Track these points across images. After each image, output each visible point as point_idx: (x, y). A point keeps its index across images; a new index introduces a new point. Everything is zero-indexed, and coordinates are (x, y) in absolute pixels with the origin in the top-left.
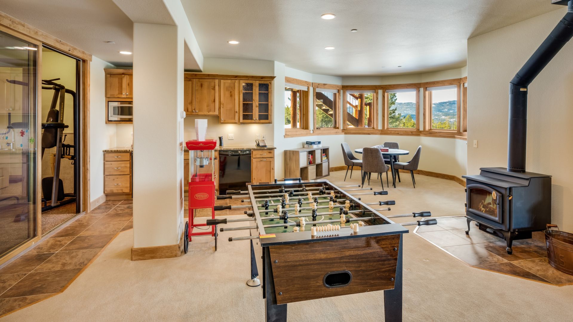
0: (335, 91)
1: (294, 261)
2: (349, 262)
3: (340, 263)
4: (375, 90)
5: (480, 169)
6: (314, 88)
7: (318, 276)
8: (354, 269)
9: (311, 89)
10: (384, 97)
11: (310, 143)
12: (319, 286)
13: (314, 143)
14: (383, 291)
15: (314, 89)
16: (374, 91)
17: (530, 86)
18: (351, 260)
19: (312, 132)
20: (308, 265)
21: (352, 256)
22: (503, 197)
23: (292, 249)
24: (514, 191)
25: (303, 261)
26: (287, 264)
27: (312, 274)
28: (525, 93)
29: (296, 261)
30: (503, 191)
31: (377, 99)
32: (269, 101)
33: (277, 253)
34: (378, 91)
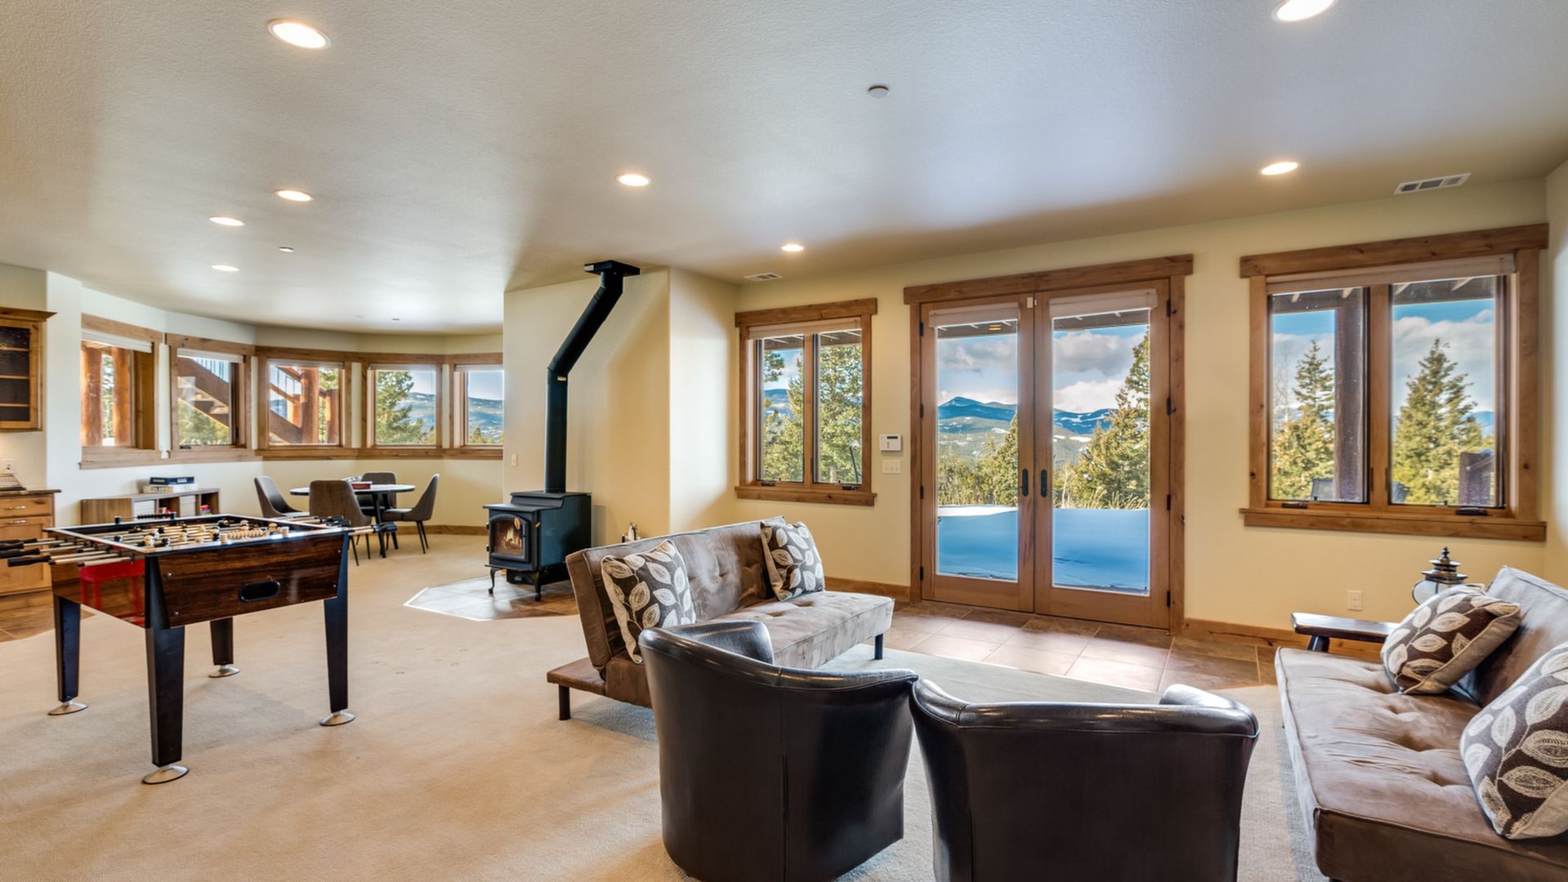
0: (237, 359)
1: (195, 574)
2: (276, 571)
3: (263, 571)
4: (344, 362)
5: (511, 494)
6: (170, 347)
7: (231, 590)
8: (282, 578)
9: (163, 351)
10: (364, 377)
11: (163, 481)
12: (233, 601)
13: (175, 480)
14: (322, 601)
15: (172, 352)
16: (341, 364)
17: (570, 375)
18: (278, 568)
19: (165, 455)
20: (216, 576)
21: (281, 562)
22: (530, 525)
23: (192, 558)
24: (544, 516)
25: (209, 572)
26: (184, 577)
27: (222, 587)
28: (565, 384)
29: (199, 573)
30: (530, 517)
31: (349, 381)
32: (32, 372)
33: (170, 564)
34: (351, 365)
